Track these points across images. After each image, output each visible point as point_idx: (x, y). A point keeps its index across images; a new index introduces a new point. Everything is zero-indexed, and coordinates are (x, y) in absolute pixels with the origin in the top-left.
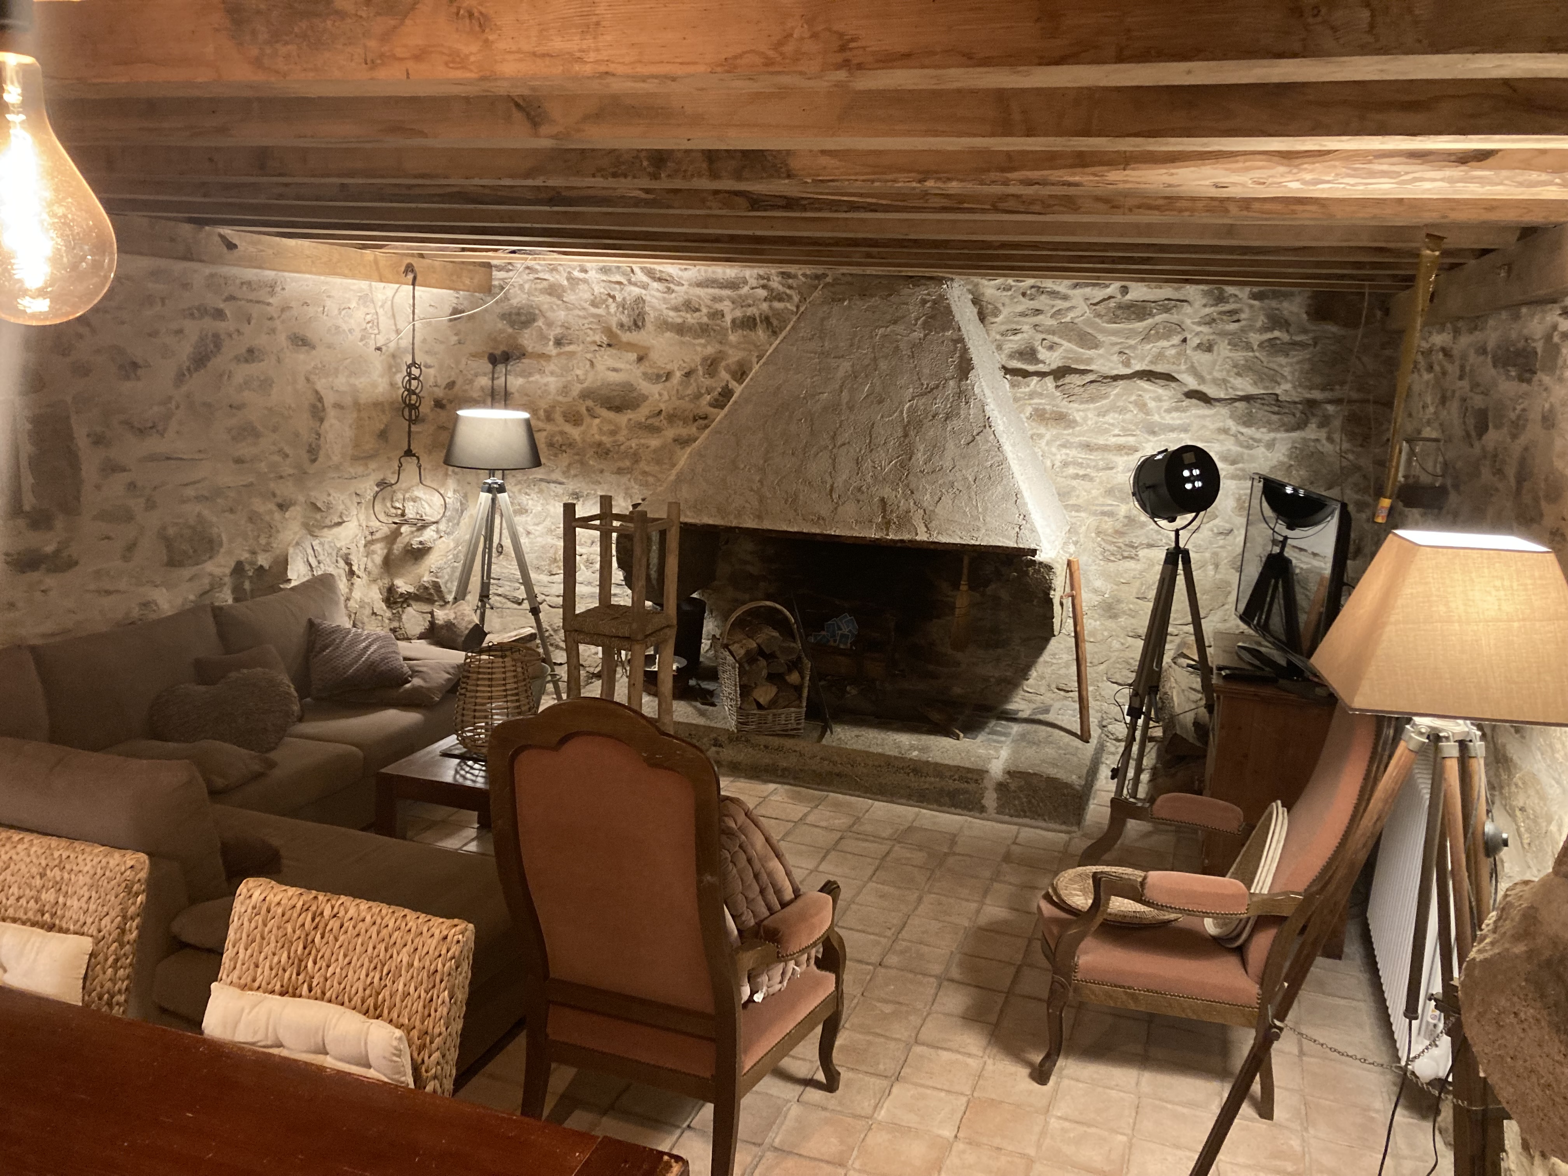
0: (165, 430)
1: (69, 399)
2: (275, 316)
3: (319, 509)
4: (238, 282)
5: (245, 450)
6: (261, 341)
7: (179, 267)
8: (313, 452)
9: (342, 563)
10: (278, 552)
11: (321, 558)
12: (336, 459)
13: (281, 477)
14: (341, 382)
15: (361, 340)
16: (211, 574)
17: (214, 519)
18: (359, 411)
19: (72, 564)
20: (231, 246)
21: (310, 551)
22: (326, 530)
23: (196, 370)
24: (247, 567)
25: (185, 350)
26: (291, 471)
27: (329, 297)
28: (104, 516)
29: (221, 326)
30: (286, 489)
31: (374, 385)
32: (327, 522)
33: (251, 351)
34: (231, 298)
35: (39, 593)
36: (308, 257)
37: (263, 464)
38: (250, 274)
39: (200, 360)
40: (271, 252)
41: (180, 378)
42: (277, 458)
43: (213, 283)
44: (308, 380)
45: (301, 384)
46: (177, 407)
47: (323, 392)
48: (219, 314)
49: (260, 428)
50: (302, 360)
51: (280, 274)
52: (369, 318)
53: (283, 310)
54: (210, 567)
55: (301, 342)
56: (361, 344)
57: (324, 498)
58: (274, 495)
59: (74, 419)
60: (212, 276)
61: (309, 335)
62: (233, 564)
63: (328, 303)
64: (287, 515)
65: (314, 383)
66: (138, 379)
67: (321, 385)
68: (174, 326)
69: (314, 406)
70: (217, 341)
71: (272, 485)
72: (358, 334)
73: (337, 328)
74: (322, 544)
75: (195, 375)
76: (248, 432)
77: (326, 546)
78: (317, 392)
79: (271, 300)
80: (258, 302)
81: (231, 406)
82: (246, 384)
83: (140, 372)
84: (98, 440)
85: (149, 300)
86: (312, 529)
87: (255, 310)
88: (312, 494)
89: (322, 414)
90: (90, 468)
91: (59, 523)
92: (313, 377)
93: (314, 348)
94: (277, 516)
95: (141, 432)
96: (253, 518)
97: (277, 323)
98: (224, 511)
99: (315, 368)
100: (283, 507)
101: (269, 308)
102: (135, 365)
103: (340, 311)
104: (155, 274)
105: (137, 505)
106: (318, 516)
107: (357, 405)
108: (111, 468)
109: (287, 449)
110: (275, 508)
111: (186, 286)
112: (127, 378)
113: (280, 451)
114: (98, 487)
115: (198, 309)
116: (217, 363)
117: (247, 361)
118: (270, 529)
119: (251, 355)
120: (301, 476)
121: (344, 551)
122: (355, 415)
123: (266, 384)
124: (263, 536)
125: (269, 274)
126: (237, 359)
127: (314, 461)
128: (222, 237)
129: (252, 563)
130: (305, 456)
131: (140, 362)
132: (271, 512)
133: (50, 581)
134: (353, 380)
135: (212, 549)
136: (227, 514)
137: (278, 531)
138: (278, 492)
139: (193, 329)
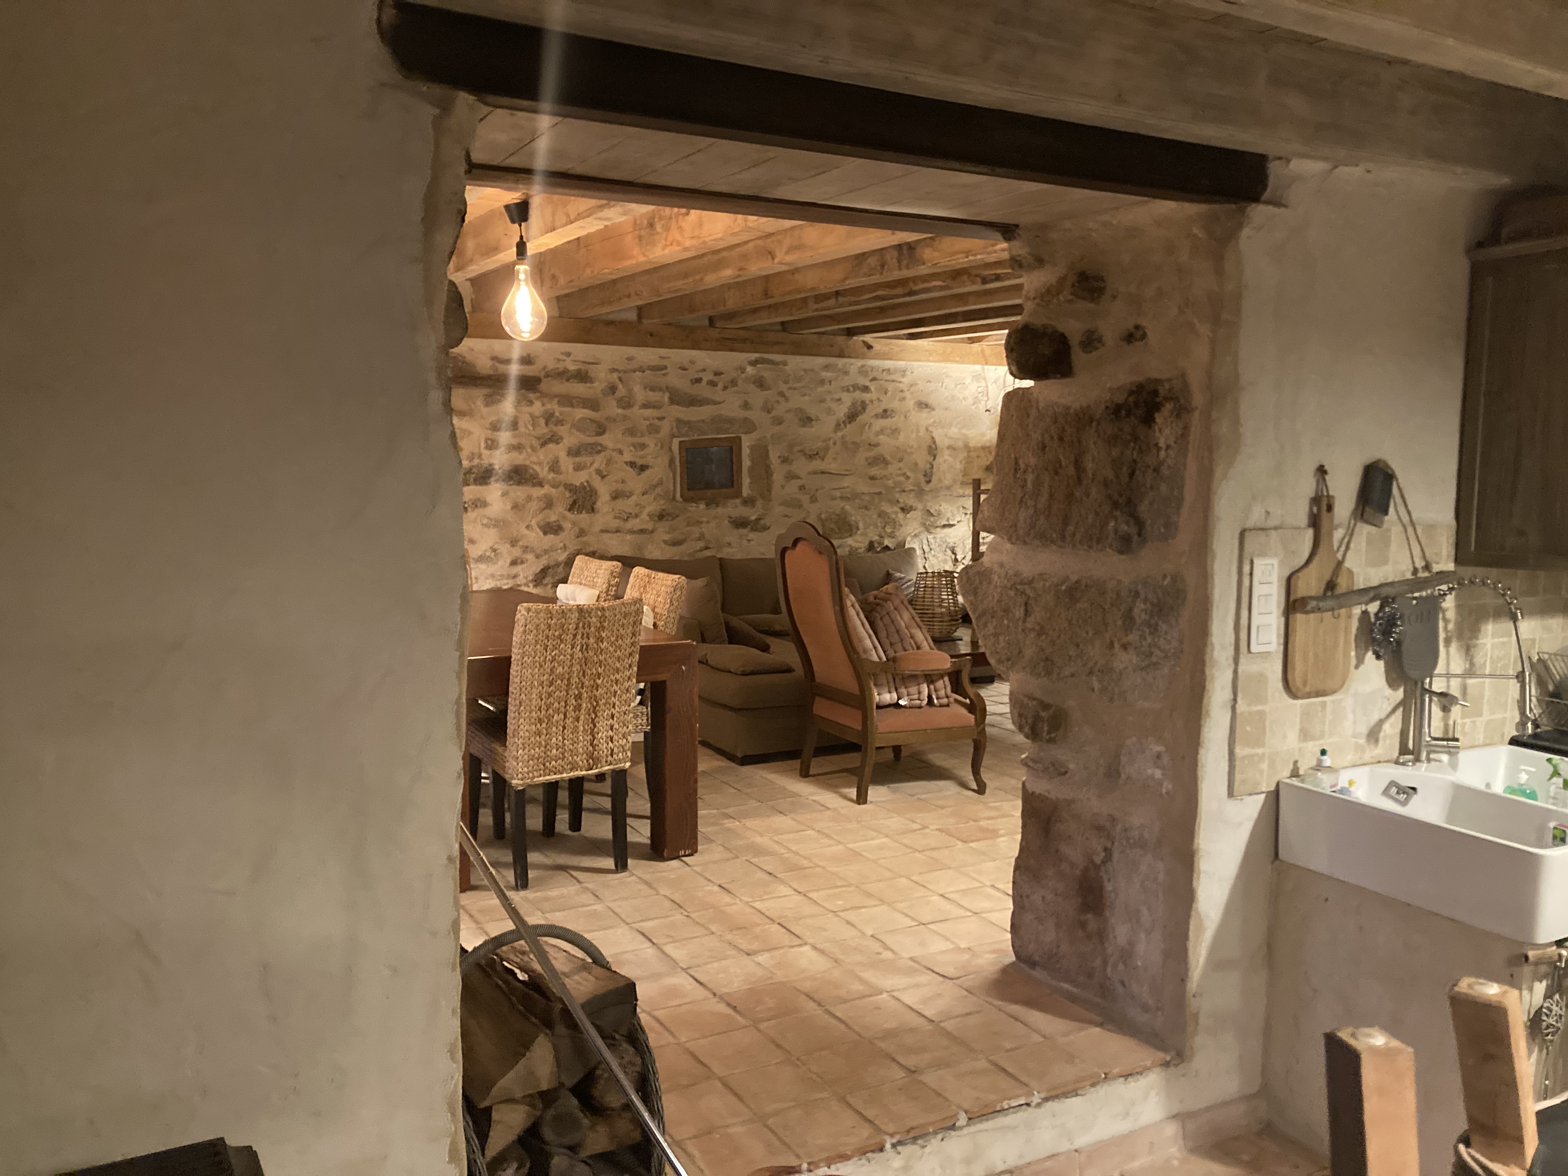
0: (825, 456)
1: (768, 436)
2: (905, 389)
3: (932, 515)
4: (880, 370)
5: (874, 471)
6: (895, 405)
7: (841, 362)
8: (928, 477)
9: (949, 552)
10: (900, 539)
11: (932, 547)
12: (947, 482)
13: (904, 491)
14: (954, 431)
15: (973, 404)
16: (850, 546)
17: (853, 512)
18: (969, 452)
19: (766, 528)
20: (870, 347)
21: (925, 541)
22: (938, 529)
23: (850, 423)
24: (876, 545)
25: (842, 411)
26: (912, 488)
27: (947, 376)
28: (784, 503)
29: (866, 396)
30: (910, 500)
31: (983, 435)
32: (938, 523)
33: (885, 411)
34: (874, 379)
35: (745, 541)
36: (927, 351)
37: (890, 482)
38: (888, 364)
39: (852, 416)
40: (899, 349)
41: (838, 427)
42: (902, 479)
43: (863, 371)
44: (927, 429)
45: (922, 432)
46: (835, 444)
47: (937, 439)
48: (866, 389)
49: (888, 458)
50: (923, 418)
51: (909, 363)
52: (980, 390)
53: (911, 386)
54: (850, 541)
55: (923, 405)
56: (973, 407)
57: (937, 507)
58: (898, 502)
59: (770, 448)
60: (863, 366)
61: (930, 401)
62: (867, 543)
63: (947, 381)
64: (908, 516)
65: (932, 432)
66: (812, 427)
67: (938, 434)
68: (836, 396)
69: (930, 447)
70: (864, 406)
71: (897, 495)
72: (970, 401)
73: (953, 397)
74: (935, 538)
75: (848, 426)
76: (880, 460)
77: (938, 540)
78: (933, 438)
79: (903, 380)
80: (893, 381)
81: (870, 444)
82: (882, 431)
83: (813, 423)
84: (785, 460)
85: (822, 382)
86: (928, 528)
87: (890, 387)
88: (929, 504)
89: (934, 452)
90: (778, 477)
91: (759, 503)
92: (930, 429)
93: (934, 409)
94: (901, 515)
95: (811, 457)
96: (882, 515)
97: (907, 394)
98: (860, 508)
99: (934, 422)
100: (905, 510)
101: (901, 385)
102: (810, 419)
103: (956, 385)
104: (827, 367)
105: (805, 499)
106: (932, 519)
107: (967, 448)
108: (791, 476)
109: (909, 474)
110: (900, 511)
111: (846, 373)
112: (804, 426)
113: (904, 474)
114: (783, 487)
115: (853, 386)
116: (861, 418)
117: (882, 417)
118: (895, 524)
119: (885, 414)
120: (920, 493)
121: (951, 544)
122: (965, 454)
123: (895, 432)
124: (888, 526)
125: (901, 364)
126: (877, 416)
127: (929, 482)
128: (864, 342)
129: (880, 543)
130: (922, 479)
131: (813, 417)
132: (896, 513)
133: (752, 535)
134: (964, 431)
135: (851, 530)
136: (863, 510)
137: (901, 526)
138: (901, 500)
139: (848, 399)
